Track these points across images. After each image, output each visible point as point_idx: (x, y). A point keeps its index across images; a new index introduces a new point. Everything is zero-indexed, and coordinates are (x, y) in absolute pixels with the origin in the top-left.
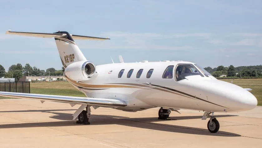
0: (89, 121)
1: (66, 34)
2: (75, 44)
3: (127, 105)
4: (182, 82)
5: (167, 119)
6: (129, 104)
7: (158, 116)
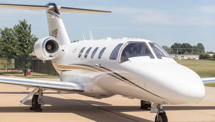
0: (41, 108)
1: (53, 6)
2: (60, 17)
3: (84, 91)
4: (125, 64)
5: (148, 108)
6: (86, 90)
7: (140, 105)
